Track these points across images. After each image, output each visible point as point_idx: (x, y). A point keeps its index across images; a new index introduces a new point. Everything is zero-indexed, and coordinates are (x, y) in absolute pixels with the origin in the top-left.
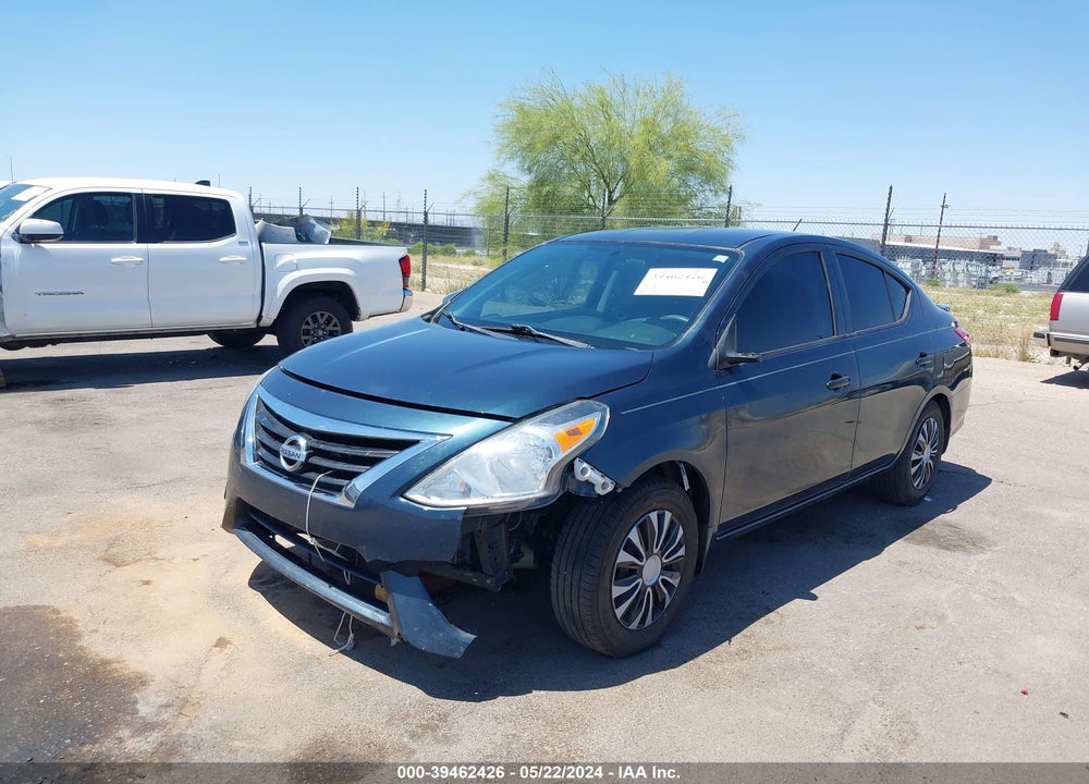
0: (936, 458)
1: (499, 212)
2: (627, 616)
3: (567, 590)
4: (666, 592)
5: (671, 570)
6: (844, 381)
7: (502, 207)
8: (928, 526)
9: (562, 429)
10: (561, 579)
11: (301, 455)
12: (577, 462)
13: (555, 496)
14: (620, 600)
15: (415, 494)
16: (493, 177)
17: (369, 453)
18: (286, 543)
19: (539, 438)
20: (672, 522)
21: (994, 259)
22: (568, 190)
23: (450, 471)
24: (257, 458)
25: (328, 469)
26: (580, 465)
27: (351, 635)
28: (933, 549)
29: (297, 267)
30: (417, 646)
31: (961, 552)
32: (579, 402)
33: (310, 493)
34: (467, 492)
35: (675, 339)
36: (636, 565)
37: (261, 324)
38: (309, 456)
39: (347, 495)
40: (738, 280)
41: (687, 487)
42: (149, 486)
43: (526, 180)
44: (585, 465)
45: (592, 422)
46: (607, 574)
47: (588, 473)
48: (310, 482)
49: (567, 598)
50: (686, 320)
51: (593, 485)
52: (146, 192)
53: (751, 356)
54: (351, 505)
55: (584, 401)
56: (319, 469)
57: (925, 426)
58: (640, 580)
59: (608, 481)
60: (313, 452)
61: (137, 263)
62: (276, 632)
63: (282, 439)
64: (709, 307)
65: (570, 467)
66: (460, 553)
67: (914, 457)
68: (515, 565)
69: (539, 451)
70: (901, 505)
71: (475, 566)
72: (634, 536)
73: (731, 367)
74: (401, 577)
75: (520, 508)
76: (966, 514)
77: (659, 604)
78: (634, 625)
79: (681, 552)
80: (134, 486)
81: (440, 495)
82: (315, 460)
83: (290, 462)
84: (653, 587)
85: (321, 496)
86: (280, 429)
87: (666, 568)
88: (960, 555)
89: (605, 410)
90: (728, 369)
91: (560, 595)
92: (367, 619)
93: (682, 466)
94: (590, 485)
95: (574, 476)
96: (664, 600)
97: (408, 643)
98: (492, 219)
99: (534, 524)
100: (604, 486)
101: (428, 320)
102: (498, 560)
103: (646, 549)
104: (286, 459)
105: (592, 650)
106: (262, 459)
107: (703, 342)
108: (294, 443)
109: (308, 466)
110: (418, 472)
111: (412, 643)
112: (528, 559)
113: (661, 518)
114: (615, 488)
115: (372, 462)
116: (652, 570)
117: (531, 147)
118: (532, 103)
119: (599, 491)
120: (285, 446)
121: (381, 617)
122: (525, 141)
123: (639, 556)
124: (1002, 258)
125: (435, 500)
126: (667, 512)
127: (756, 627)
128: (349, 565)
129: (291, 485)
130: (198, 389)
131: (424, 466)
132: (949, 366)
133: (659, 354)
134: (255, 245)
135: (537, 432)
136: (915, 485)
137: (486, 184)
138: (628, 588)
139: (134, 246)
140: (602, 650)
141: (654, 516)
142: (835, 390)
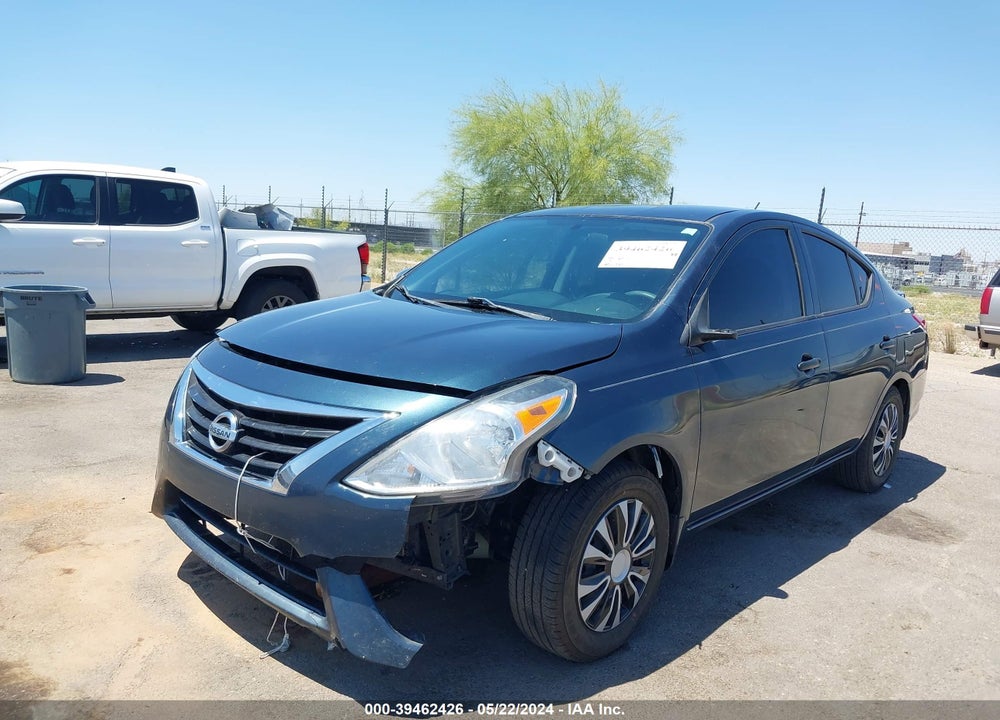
0: (895, 444)
1: (455, 210)
2: (595, 617)
3: (528, 589)
4: (635, 589)
5: (641, 565)
6: (814, 363)
7: (458, 205)
8: (893, 514)
9: (524, 407)
10: (521, 577)
11: (232, 433)
12: (541, 446)
13: (516, 483)
14: (587, 600)
15: (357, 480)
16: (449, 178)
17: (305, 432)
18: (216, 532)
19: (498, 417)
20: (643, 513)
21: (905, 263)
22: (517, 191)
23: (397, 454)
24: (187, 437)
25: (259, 450)
26: (544, 449)
27: (286, 636)
28: (904, 540)
29: (257, 252)
30: (356, 654)
31: (932, 543)
32: (541, 379)
33: (239, 477)
34: (417, 477)
35: (644, 314)
36: (603, 560)
37: (222, 307)
38: (239, 435)
39: (281, 480)
40: (709, 252)
41: (660, 475)
42: (90, 465)
43: (478, 181)
44: (550, 448)
45: (558, 400)
46: (574, 570)
47: (555, 459)
48: (240, 464)
49: (528, 599)
50: (653, 296)
51: (559, 471)
52: (109, 175)
53: (725, 332)
54: (284, 491)
55: (549, 377)
56: (250, 451)
57: (886, 411)
58: (608, 578)
59: (575, 466)
60: (244, 430)
61: (98, 244)
62: (204, 630)
63: (211, 416)
64: (680, 280)
65: (533, 451)
66: (408, 546)
67: (876, 443)
68: (469, 557)
69: (499, 433)
70: (861, 491)
71: (425, 560)
72: (603, 528)
73: (703, 344)
74: (339, 575)
75: (477, 497)
76: (928, 502)
77: (627, 602)
78: (601, 627)
79: (652, 545)
80: (73, 465)
81: (385, 481)
82: (247, 440)
83: (219, 442)
84: (622, 585)
85: (251, 481)
86: (211, 405)
87: (636, 563)
88: (931, 546)
89: (571, 387)
90: (700, 346)
91: (520, 597)
92: (301, 620)
93: (655, 450)
94: (555, 471)
95: (537, 461)
96: (633, 596)
97: (346, 650)
98: (447, 217)
99: (490, 512)
100: (571, 472)
101: (381, 294)
102: (451, 553)
103: (615, 543)
104: (214, 438)
105: (553, 654)
106: (192, 438)
107: (674, 317)
108: (225, 421)
109: (237, 447)
110: (360, 454)
111: (350, 650)
112: (483, 549)
113: (631, 507)
114: (583, 475)
115: (309, 443)
116: (620, 566)
117: (484, 151)
118: (486, 110)
119: (566, 478)
120: (215, 424)
121: (316, 619)
122: (479, 145)
123: (607, 551)
124: (914, 262)
125: (378, 487)
126: (637, 501)
127: (729, 626)
128: (283, 559)
129: (221, 468)
130: (156, 369)
131: (367, 447)
132: (910, 353)
133: (628, 329)
134: (218, 230)
135: (496, 410)
136: (876, 471)
137: (443, 185)
138: (596, 587)
139: (96, 227)
140: (566, 655)
141: (624, 506)
142: (806, 371)
